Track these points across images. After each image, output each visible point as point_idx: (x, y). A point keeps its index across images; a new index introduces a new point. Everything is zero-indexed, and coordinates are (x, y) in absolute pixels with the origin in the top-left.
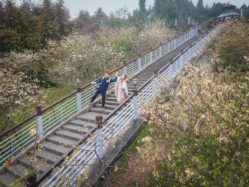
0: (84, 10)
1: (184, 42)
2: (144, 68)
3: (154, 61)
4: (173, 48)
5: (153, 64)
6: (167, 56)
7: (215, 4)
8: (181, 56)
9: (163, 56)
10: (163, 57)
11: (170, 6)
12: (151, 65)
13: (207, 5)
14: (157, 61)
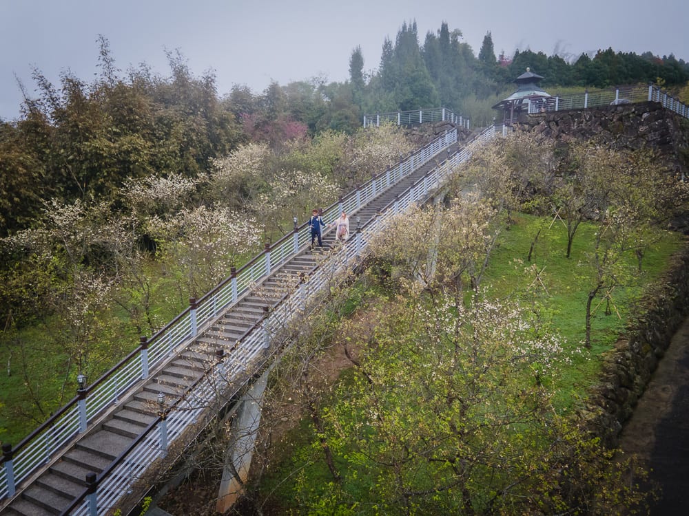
0: (241, 85)
1: (428, 160)
2: (365, 204)
3: (379, 194)
4: (410, 171)
5: (378, 198)
6: (398, 186)
7: (520, 53)
8: (412, 190)
9: (392, 185)
10: (392, 188)
11: (413, 72)
12: (374, 200)
13: (503, 53)
14: (383, 194)
